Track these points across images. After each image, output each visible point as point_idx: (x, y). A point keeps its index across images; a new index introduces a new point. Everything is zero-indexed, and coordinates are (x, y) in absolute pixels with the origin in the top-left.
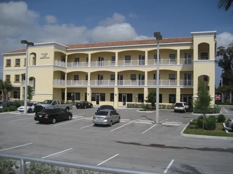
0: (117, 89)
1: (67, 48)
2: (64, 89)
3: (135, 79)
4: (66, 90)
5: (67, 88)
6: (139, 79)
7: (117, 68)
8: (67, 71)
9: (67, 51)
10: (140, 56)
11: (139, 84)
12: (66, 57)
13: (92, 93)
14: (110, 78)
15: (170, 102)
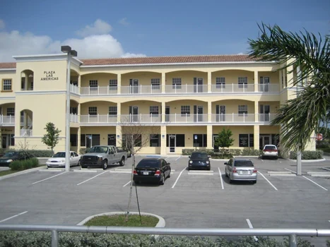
0: (165, 127)
1: (81, 64)
2: (76, 129)
3: (189, 113)
4: (79, 130)
5: (81, 127)
6: (195, 113)
7: (164, 96)
8: (81, 100)
9: (81, 69)
10: (195, 79)
11: (195, 120)
12: (79, 78)
13: (123, 135)
14: (149, 111)
15: (240, 146)
